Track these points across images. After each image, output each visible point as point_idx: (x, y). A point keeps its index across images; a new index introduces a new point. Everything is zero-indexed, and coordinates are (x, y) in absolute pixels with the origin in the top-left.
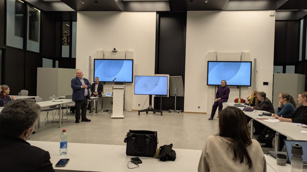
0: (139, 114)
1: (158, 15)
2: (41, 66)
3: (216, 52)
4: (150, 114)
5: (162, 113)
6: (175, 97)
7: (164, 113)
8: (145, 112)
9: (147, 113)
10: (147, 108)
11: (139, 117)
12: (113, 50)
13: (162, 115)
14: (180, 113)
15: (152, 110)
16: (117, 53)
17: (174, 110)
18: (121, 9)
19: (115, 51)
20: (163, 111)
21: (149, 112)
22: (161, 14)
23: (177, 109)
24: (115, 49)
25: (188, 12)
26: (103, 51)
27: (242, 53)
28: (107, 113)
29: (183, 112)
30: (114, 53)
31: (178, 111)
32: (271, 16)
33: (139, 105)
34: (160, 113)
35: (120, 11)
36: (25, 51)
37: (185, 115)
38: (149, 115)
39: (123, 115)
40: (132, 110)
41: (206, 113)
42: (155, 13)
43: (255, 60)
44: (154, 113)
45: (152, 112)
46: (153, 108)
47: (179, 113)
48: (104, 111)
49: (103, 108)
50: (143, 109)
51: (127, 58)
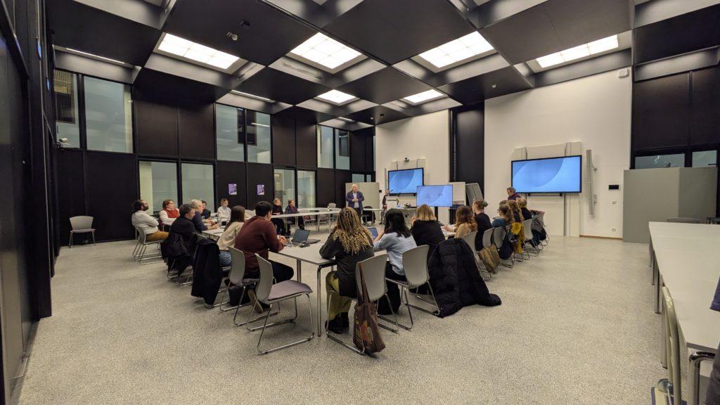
1: (451, 113)
2: (351, 181)
3: (526, 148)
16: (409, 163)
19: (407, 161)
22: (455, 110)
24: (406, 159)
25: (485, 101)
26: (395, 162)
27: (567, 143)
30: (406, 163)
32: (620, 78)
36: (335, 170)
42: (447, 111)
43: (589, 152)
51: (418, 167)
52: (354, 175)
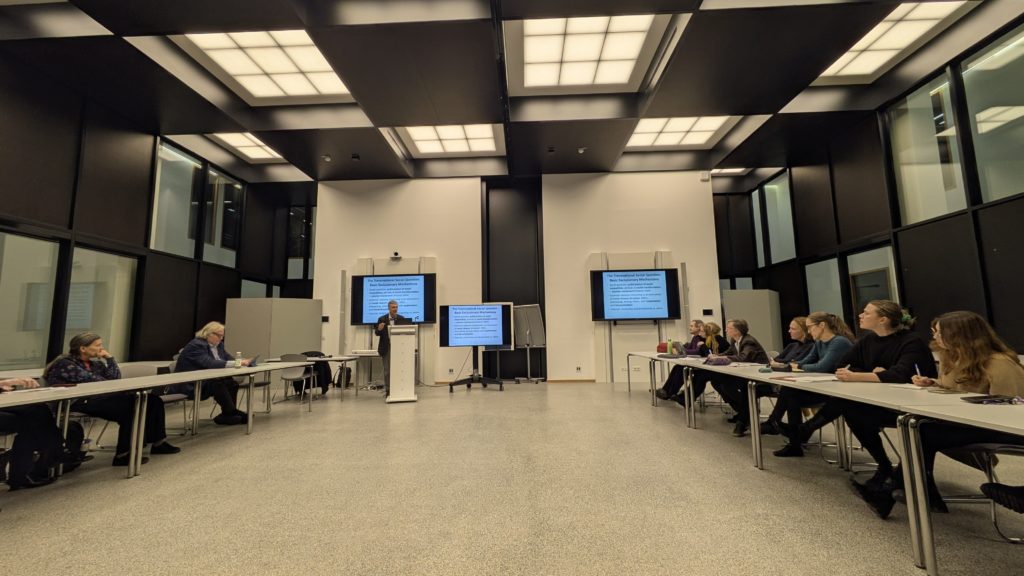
0: (451, 391)
1: (484, 184)
2: (238, 295)
3: (606, 254)
4: (475, 388)
5: (501, 384)
6: (526, 349)
7: (507, 385)
8: (465, 386)
9: (469, 386)
10: (469, 377)
11: (451, 397)
12: (393, 256)
13: (501, 389)
14: (540, 383)
15: (479, 380)
16: (401, 263)
17: (527, 377)
18: (410, 174)
19: (396, 258)
20: (503, 382)
21: (473, 385)
22: (491, 183)
23: (533, 376)
24: (396, 254)
25: (544, 176)
26: (371, 259)
27: (656, 253)
28: (380, 391)
29: (545, 380)
30: (395, 262)
31: (535, 379)
32: (703, 181)
33: (451, 371)
34: (498, 386)
35: (407, 177)
36: (199, 263)
37: (550, 387)
38: (473, 392)
39: (416, 393)
40: (437, 383)
41: (594, 381)
42: (479, 180)
43: (683, 265)
44: (485, 386)
45: (480, 385)
46: (482, 376)
47: (537, 383)
48: (374, 388)
49: (370, 380)
50: (461, 378)
51: (422, 272)
52: (245, 283)
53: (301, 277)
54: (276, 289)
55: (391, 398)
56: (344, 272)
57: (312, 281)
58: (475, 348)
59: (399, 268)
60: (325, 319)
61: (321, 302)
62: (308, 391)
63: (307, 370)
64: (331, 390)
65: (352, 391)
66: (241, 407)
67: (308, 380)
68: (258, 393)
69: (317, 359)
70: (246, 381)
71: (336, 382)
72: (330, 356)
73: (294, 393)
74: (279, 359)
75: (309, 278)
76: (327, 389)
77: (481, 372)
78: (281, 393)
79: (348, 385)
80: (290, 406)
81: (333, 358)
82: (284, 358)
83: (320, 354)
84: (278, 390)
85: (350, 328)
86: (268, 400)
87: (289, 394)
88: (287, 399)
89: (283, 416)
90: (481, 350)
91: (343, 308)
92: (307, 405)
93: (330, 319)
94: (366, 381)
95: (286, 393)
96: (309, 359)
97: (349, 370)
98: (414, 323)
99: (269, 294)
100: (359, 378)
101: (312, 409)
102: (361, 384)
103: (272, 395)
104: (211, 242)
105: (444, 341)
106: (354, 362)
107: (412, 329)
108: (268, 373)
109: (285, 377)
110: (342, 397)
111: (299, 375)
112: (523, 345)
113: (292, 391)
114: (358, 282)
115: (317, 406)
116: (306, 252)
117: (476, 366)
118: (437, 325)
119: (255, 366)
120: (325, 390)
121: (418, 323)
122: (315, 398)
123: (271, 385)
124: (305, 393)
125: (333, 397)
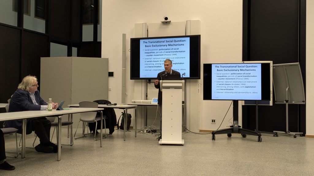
0: (214, 138)
4: (235, 138)
5: (260, 136)
6: (285, 105)
7: (265, 137)
8: (226, 135)
9: (229, 136)
10: (230, 128)
11: (214, 143)
12: (164, 20)
13: (260, 140)
14: (299, 138)
15: (239, 131)
16: (170, 26)
17: (285, 131)
19: (166, 22)
20: (262, 134)
21: (233, 135)
23: (291, 130)
24: (166, 19)
26: (146, 23)
28: (154, 134)
29: (304, 135)
30: (165, 26)
31: (294, 133)
33: (213, 121)
34: (256, 138)
36: (21, 30)
37: (308, 141)
38: (233, 141)
39: (182, 139)
40: (201, 131)
44: (244, 136)
45: (240, 135)
46: (241, 128)
47: (295, 137)
48: (149, 132)
50: (221, 128)
51: (188, 34)
52: (53, 45)
53: (92, 40)
54: (75, 50)
55: (163, 141)
56: (124, 36)
57: (100, 43)
58: (236, 102)
59: (169, 31)
60: (111, 74)
61: (107, 60)
62: (99, 131)
63: (99, 114)
64: (117, 132)
65: (132, 133)
66: (53, 140)
67: (99, 122)
68: (64, 130)
69: (105, 106)
70: (56, 120)
71: (120, 125)
72: (115, 104)
73: (89, 132)
74: (78, 105)
75: (98, 40)
76: (113, 131)
77: (240, 123)
78: (80, 131)
79: (129, 128)
80: (86, 142)
81: (117, 106)
82: (82, 105)
83: (107, 102)
84: (78, 129)
85: (130, 82)
86: (71, 136)
87: (86, 132)
88: (84, 136)
89: (82, 149)
90: (241, 104)
91: (124, 66)
92: (99, 142)
93: (114, 74)
94: (143, 126)
95: (84, 131)
96: (99, 106)
97: (130, 116)
98: (182, 79)
99: (70, 54)
100: (137, 123)
101: (103, 146)
102: (139, 128)
103: (74, 133)
104: (28, 13)
105: (207, 95)
106: (133, 110)
107: (180, 83)
108: (71, 115)
109: (82, 119)
110: (124, 138)
111: (92, 118)
112: (281, 100)
113: (87, 130)
114: (135, 43)
115: (106, 143)
116: (95, 20)
117: (236, 118)
118: (201, 81)
119: (62, 109)
120: (112, 131)
121: (185, 79)
122: (105, 136)
123: (73, 125)
124: (97, 132)
125: (118, 137)
